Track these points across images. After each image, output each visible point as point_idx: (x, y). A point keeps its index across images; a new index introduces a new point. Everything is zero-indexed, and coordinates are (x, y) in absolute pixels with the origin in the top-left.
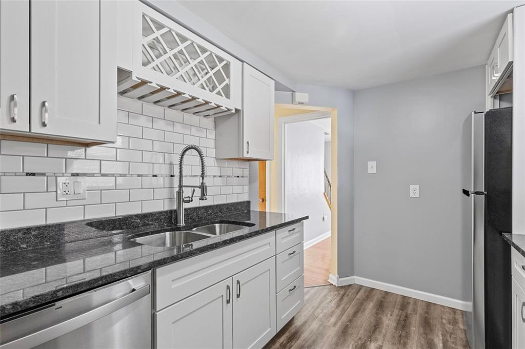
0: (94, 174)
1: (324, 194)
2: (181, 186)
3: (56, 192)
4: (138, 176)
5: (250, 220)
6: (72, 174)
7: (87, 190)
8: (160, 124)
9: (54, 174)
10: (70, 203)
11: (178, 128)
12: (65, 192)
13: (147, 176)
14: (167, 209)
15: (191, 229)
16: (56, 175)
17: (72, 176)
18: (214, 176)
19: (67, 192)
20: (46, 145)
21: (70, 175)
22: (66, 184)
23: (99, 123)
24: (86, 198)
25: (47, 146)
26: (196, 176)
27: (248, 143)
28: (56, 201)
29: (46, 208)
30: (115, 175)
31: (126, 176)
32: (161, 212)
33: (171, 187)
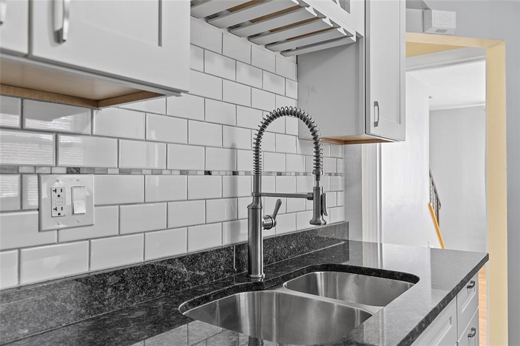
0: (107, 169)
1: (429, 205)
2: (257, 195)
3: (38, 210)
4: (182, 172)
5: (348, 259)
6: (68, 168)
7: (95, 206)
8: (217, 65)
9: (35, 167)
10: (65, 235)
11: (244, 73)
12: (56, 209)
13: (195, 173)
14: (227, 242)
15: (279, 285)
16: (37, 171)
17: (67, 173)
18: (297, 174)
19: (59, 211)
20: (19, 100)
21: (64, 171)
22: (59, 192)
23: (160, 44)
24: (94, 223)
25: (22, 103)
27: (376, 104)
28: (40, 230)
29: (19, 249)
30: (144, 172)
31: (161, 174)
32: (218, 250)
33: (234, 197)
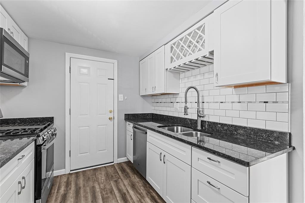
21: (176, 102)
26: (207, 102)
